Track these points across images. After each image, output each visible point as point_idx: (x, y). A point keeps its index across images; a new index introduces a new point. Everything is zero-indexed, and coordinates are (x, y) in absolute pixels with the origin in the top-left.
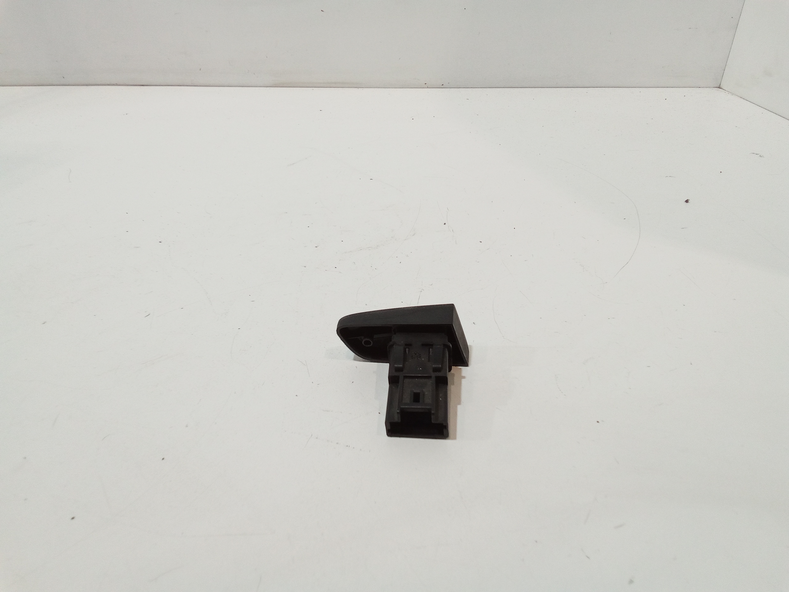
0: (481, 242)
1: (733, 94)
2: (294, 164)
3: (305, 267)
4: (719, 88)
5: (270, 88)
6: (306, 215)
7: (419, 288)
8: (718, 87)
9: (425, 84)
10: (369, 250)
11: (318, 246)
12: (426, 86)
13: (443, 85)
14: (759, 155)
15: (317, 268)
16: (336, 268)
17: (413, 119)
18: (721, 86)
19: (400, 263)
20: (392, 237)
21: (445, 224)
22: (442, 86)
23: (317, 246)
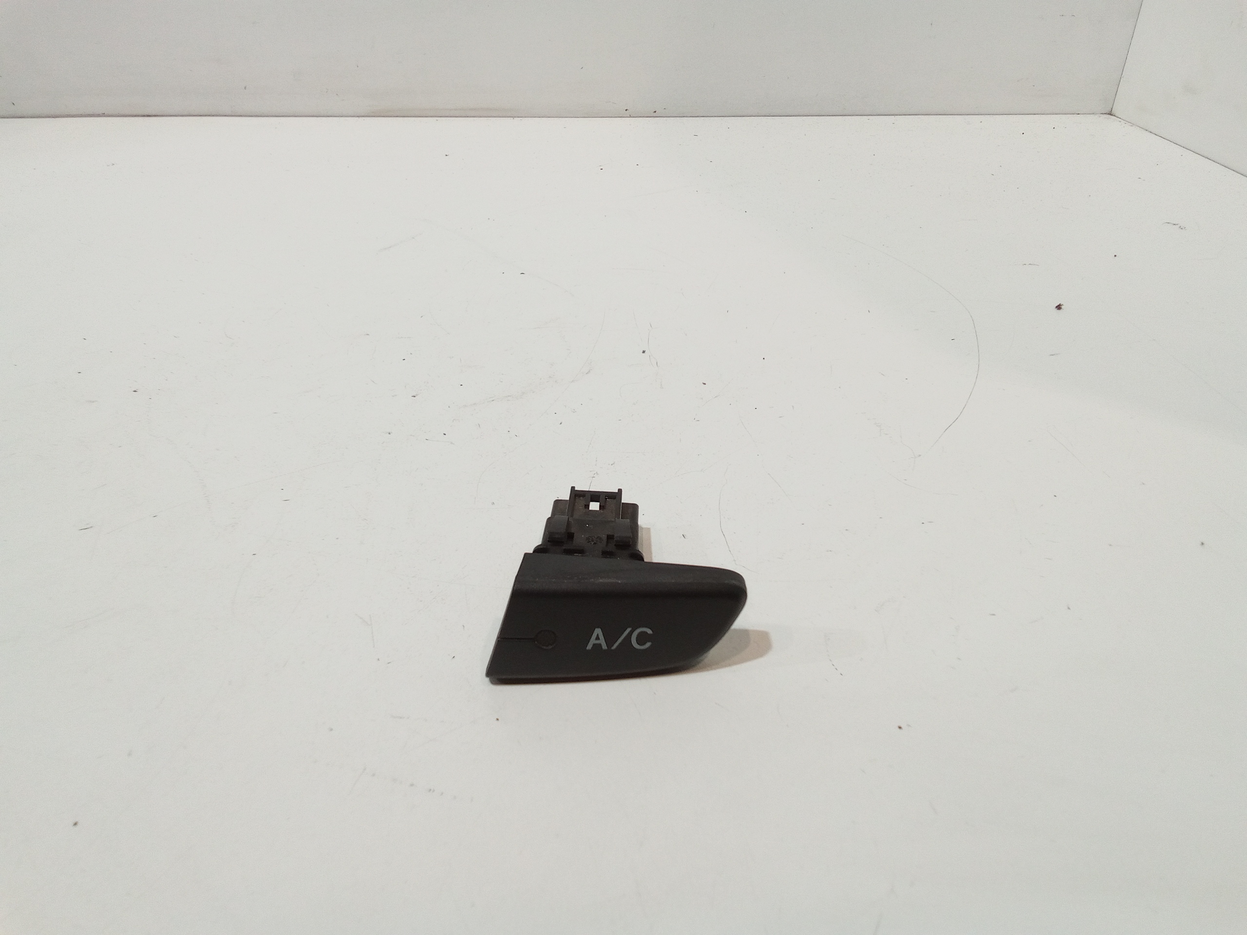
0: (705, 384)
1: (1133, 125)
2: (390, 247)
3: (389, 434)
4: (1110, 114)
5: (364, 118)
6: (402, 337)
7: (591, 471)
8: (1108, 114)
9: (626, 110)
10: (508, 400)
11: (417, 395)
12: (628, 114)
13: (655, 112)
14: (1179, 226)
15: (411, 435)
16: (445, 434)
17: (602, 169)
18: (1114, 112)
19: (561, 424)
20: (550, 377)
21: (644, 352)
22: (655, 114)
23: (414, 394)
